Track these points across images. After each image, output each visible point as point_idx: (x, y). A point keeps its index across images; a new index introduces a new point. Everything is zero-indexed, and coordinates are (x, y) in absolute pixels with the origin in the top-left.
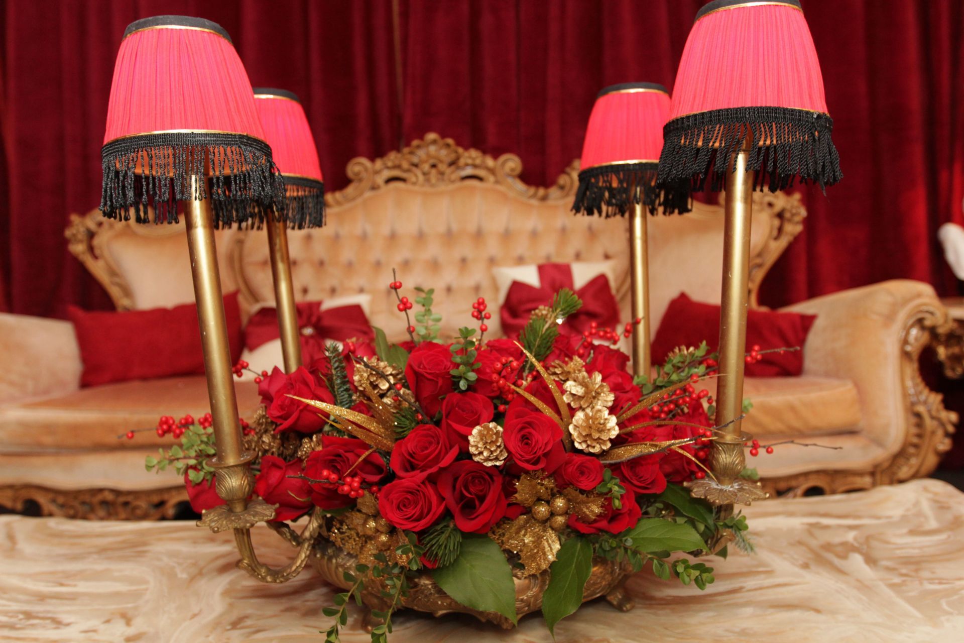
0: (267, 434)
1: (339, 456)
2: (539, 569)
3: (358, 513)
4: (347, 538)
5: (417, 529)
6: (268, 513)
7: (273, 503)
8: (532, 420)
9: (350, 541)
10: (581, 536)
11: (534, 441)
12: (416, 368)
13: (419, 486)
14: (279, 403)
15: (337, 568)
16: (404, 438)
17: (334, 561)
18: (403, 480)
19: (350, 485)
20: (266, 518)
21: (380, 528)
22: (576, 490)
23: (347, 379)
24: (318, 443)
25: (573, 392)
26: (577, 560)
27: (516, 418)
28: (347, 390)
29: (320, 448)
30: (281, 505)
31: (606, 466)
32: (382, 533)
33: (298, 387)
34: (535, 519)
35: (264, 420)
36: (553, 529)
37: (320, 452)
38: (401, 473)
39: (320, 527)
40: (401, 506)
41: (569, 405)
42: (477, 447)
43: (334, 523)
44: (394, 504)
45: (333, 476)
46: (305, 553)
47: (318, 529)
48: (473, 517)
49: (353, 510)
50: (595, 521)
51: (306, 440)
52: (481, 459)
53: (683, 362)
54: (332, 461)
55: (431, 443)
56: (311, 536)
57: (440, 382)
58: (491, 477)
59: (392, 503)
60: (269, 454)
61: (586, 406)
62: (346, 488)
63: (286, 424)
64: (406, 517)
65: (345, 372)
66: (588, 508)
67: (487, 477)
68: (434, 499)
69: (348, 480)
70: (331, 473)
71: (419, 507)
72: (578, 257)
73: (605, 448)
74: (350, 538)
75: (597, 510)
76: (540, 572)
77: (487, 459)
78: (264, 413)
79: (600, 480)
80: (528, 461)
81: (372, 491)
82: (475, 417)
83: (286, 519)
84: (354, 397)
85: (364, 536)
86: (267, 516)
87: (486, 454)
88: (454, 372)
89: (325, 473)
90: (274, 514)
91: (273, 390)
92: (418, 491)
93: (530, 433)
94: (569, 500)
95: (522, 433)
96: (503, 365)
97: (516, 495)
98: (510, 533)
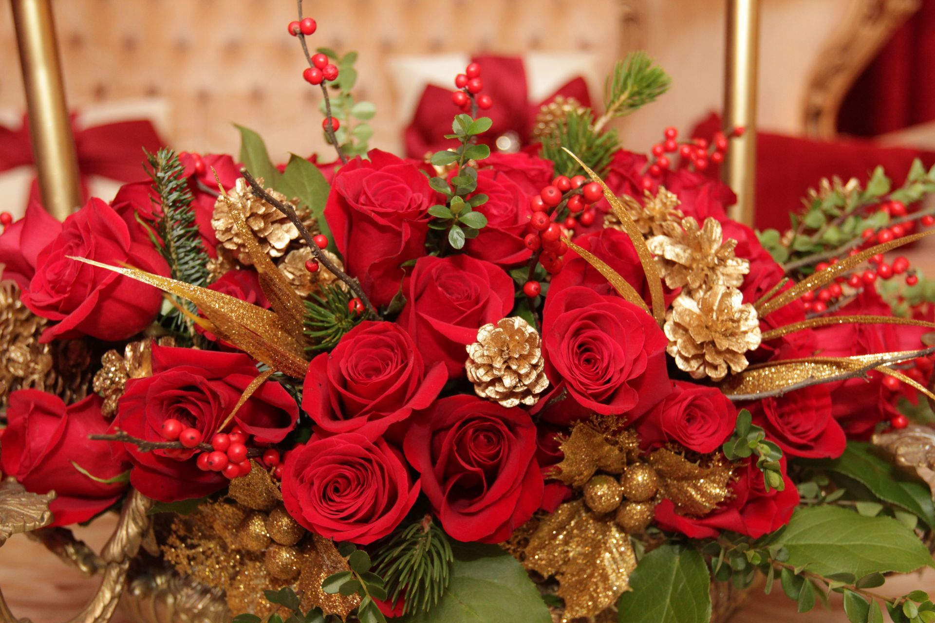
0: (19, 344)
1: (192, 387)
2: (595, 607)
3: (226, 506)
4: (203, 557)
5: (367, 541)
6: (34, 513)
7: (43, 491)
8: (602, 312)
9: (208, 563)
10: (683, 541)
11: (606, 354)
12: (352, 202)
13: (369, 450)
14: (50, 276)
15: (176, 613)
16: (328, 350)
17: (170, 600)
18: (333, 439)
19: (225, 450)
20: (30, 525)
21: (276, 538)
22: (680, 453)
23: (195, 228)
24: (138, 360)
25: (669, 256)
26: (675, 589)
27: (567, 310)
28: (197, 250)
29: (142, 373)
30: (59, 494)
31: (740, 404)
32: (281, 545)
33: (93, 241)
34: (588, 510)
35: (10, 315)
36: (621, 528)
37: (145, 382)
38: (327, 424)
39: (143, 534)
40: (330, 492)
41: (663, 281)
42: (490, 367)
43: (173, 527)
44: (315, 487)
45: (190, 434)
46: (113, 590)
47: (139, 540)
48: (473, 509)
49: (215, 500)
50: (713, 513)
51: (111, 356)
52: (497, 393)
53: (842, 208)
54: (178, 400)
55: (386, 360)
56: (124, 555)
57: (406, 232)
58: (512, 427)
59: (312, 484)
60: (26, 385)
61: (697, 284)
62: (217, 458)
63: (69, 321)
64: (342, 515)
65: (191, 213)
66: (697, 489)
67: (504, 429)
68: (402, 476)
69: (221, 440)
70: (184, 427)
71: (370, 493)
72: (536, 45)
73: (737, 369)
74: (208, 557)
75: (717, 491)
76: (597, 613)
77: (510, 394)
78: (10, 300)
79: (727, 434)
80: (596, 397)
81: (267, 463)
82: (476, 307)
83: (71, 522)
84: (210, 267)
85: (238, 551)
86: (34, 520)
87: (509, 381)
88: (437, 211)
89: (171, 426)
90: (47, 515)
91: (32, 251)
92: (369, 461)
93: (595, 338)
94: (660, 474)
95: (580, 339)
96: (563, 192)
97: (562, 465)
98: (539, 538)
